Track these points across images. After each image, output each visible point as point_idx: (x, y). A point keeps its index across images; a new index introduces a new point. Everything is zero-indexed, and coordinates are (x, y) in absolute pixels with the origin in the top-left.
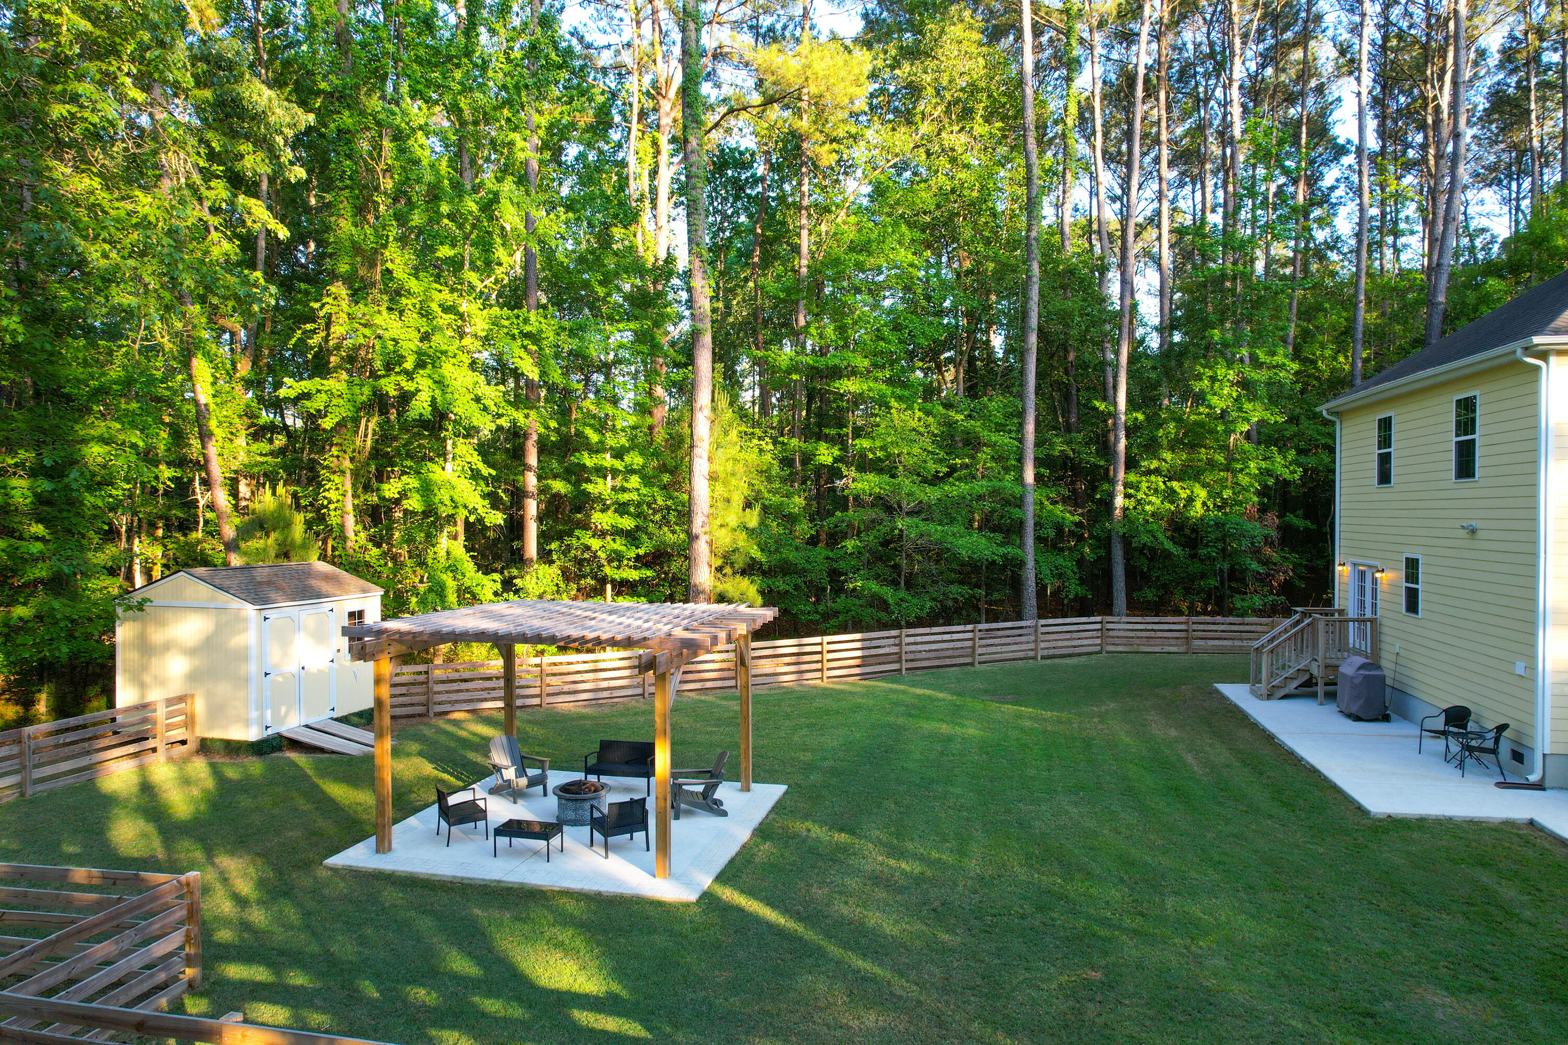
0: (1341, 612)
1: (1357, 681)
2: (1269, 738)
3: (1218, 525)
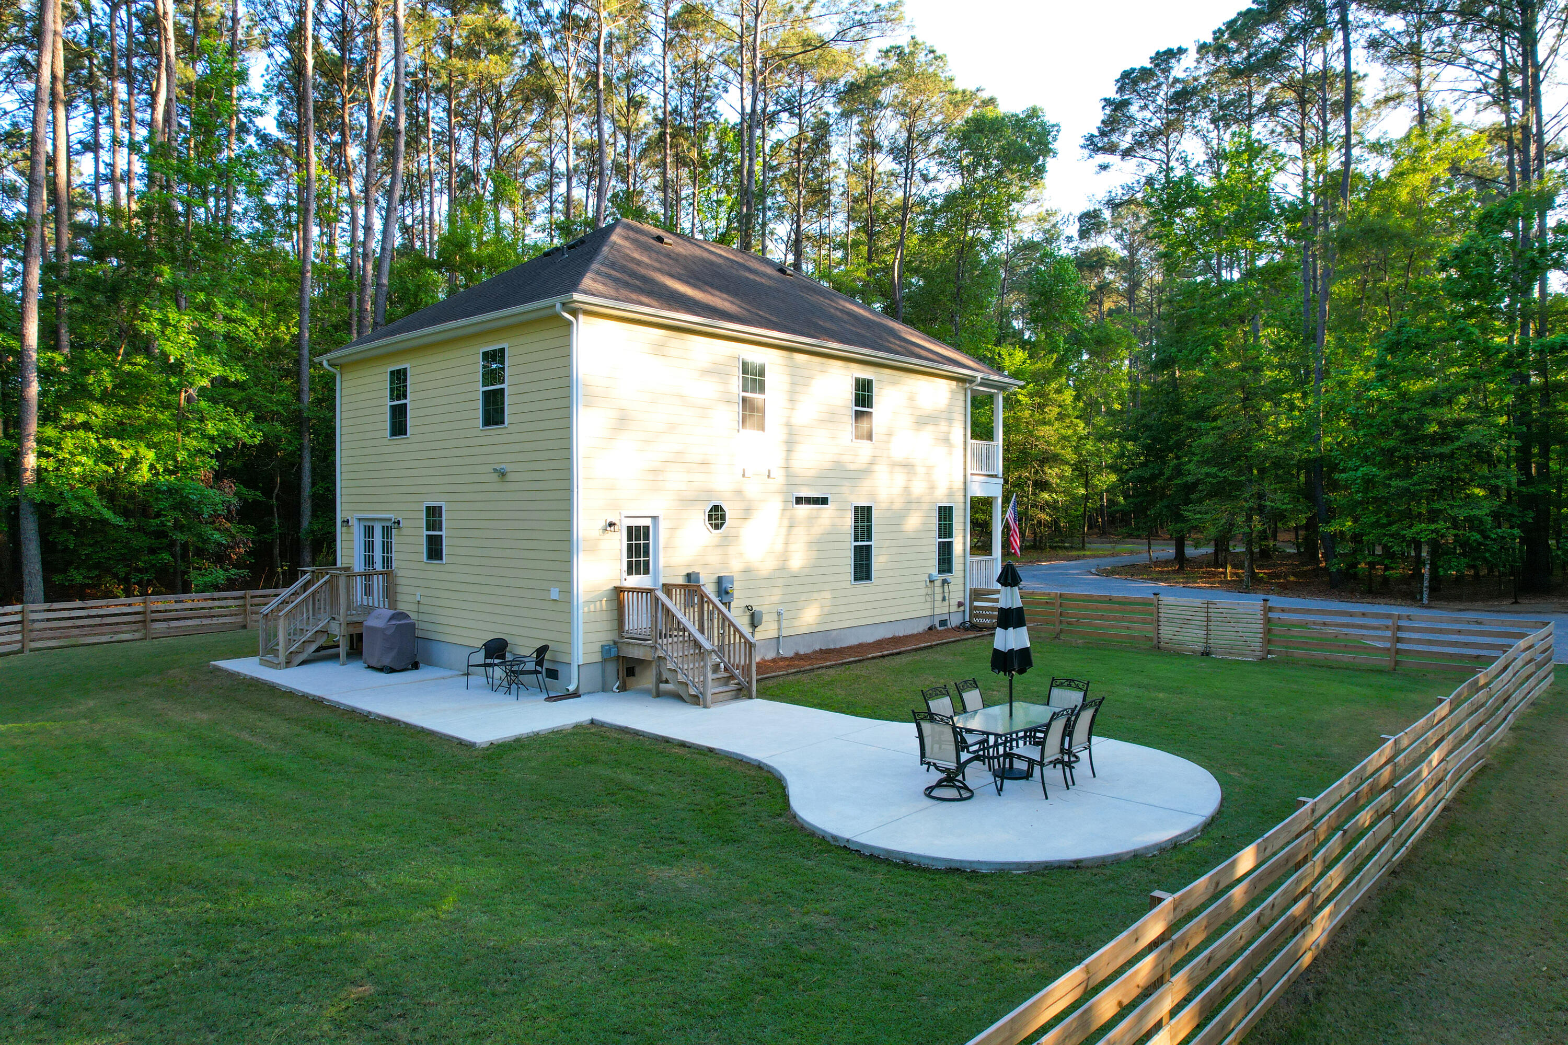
0: (347, 569)
1: (389, 632)
2: (318, 702)
3: (171, 491)
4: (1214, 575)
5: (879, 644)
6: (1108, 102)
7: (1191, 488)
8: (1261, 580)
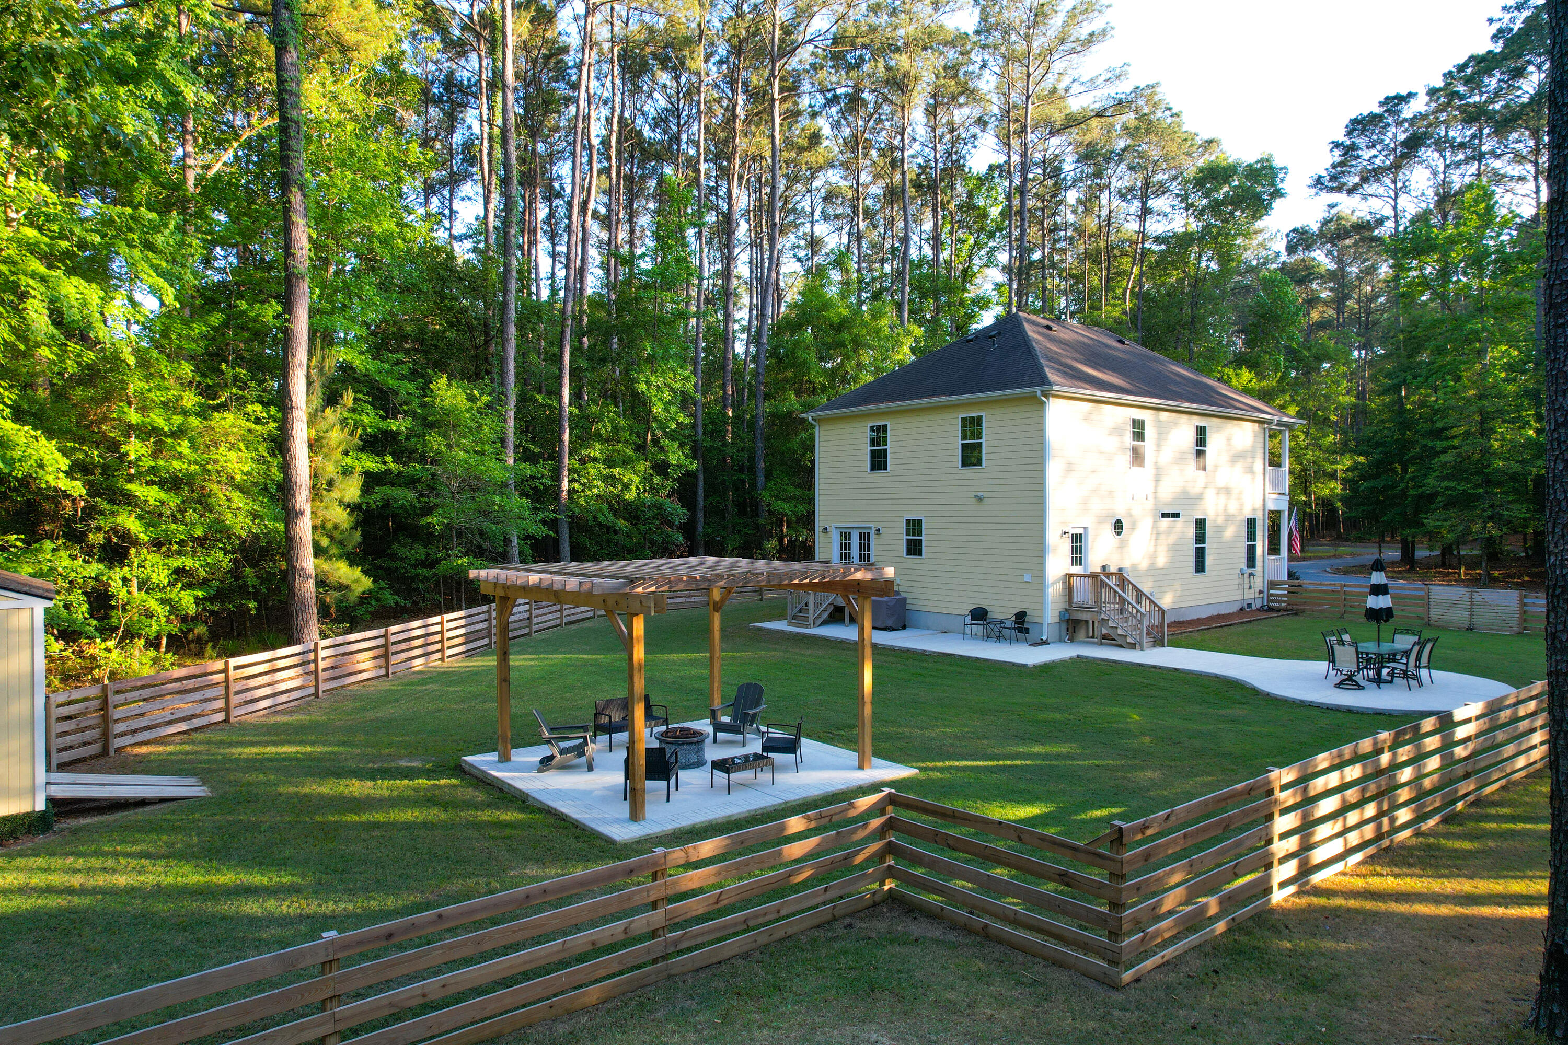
3: (648, 505)
4: (1448, 574)
5: (1211, 619)
6: (1337, 145)
8: (1495, 580)
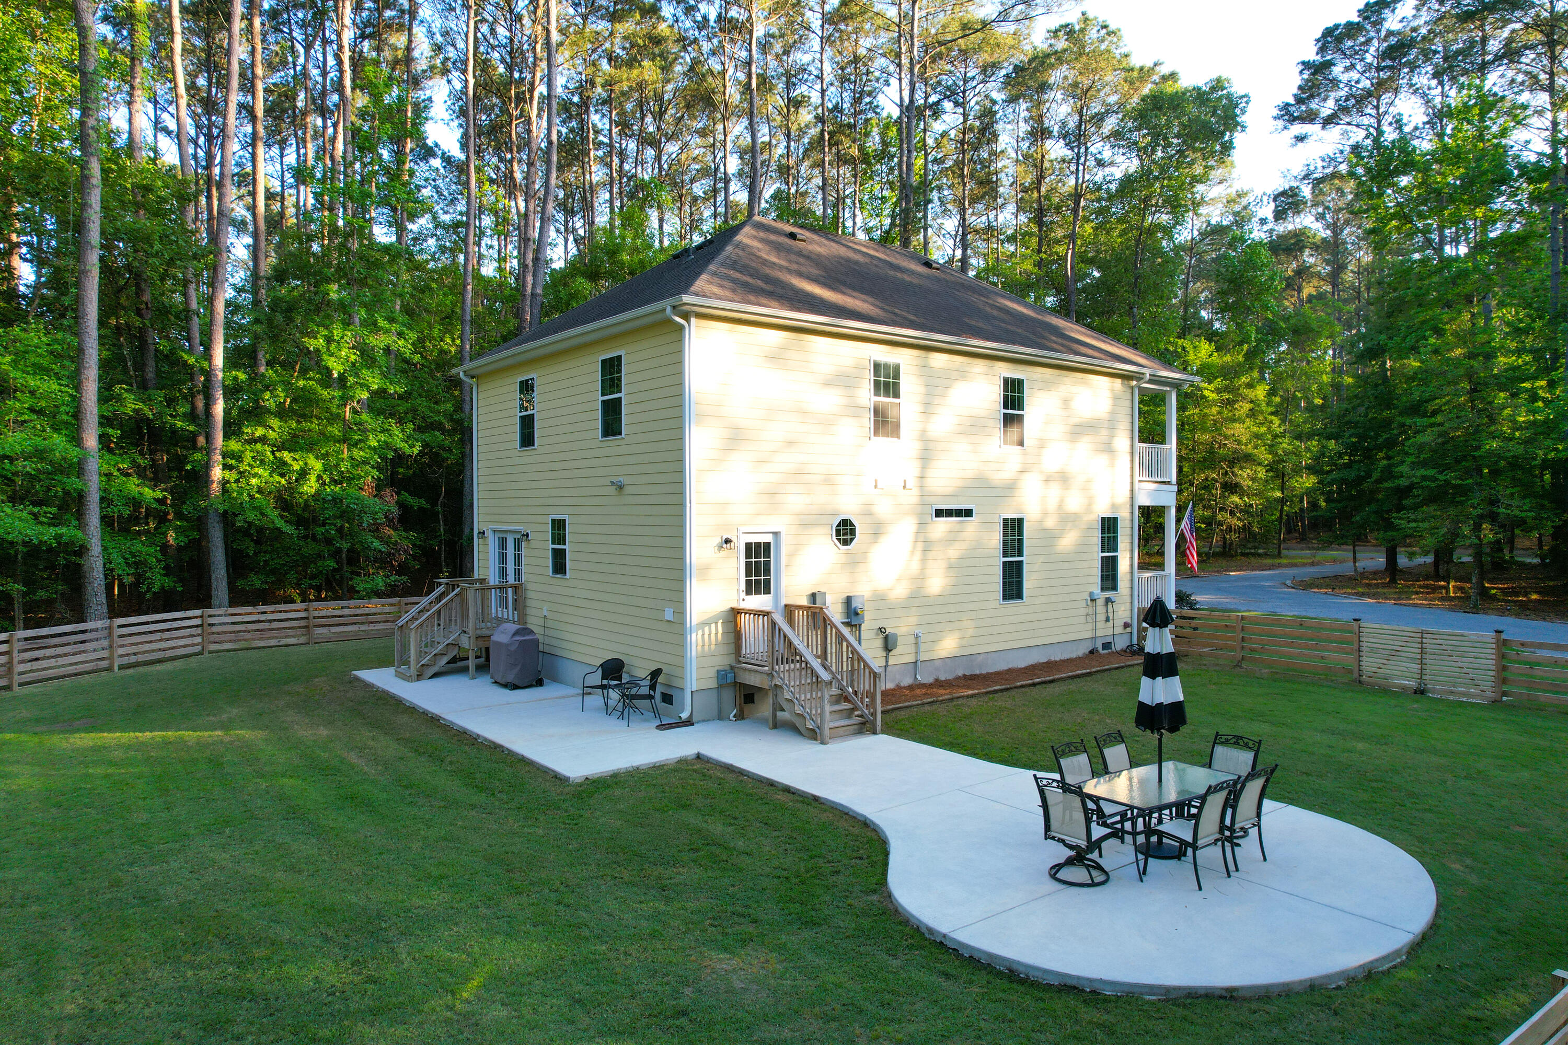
0: (482, 581)
1: (513, 648)
2: (434, 720)
3: (336, 500)
4: (1435, 589)
5: (1032, 669)
6: (1306, 65)
7: (1404, 492)
